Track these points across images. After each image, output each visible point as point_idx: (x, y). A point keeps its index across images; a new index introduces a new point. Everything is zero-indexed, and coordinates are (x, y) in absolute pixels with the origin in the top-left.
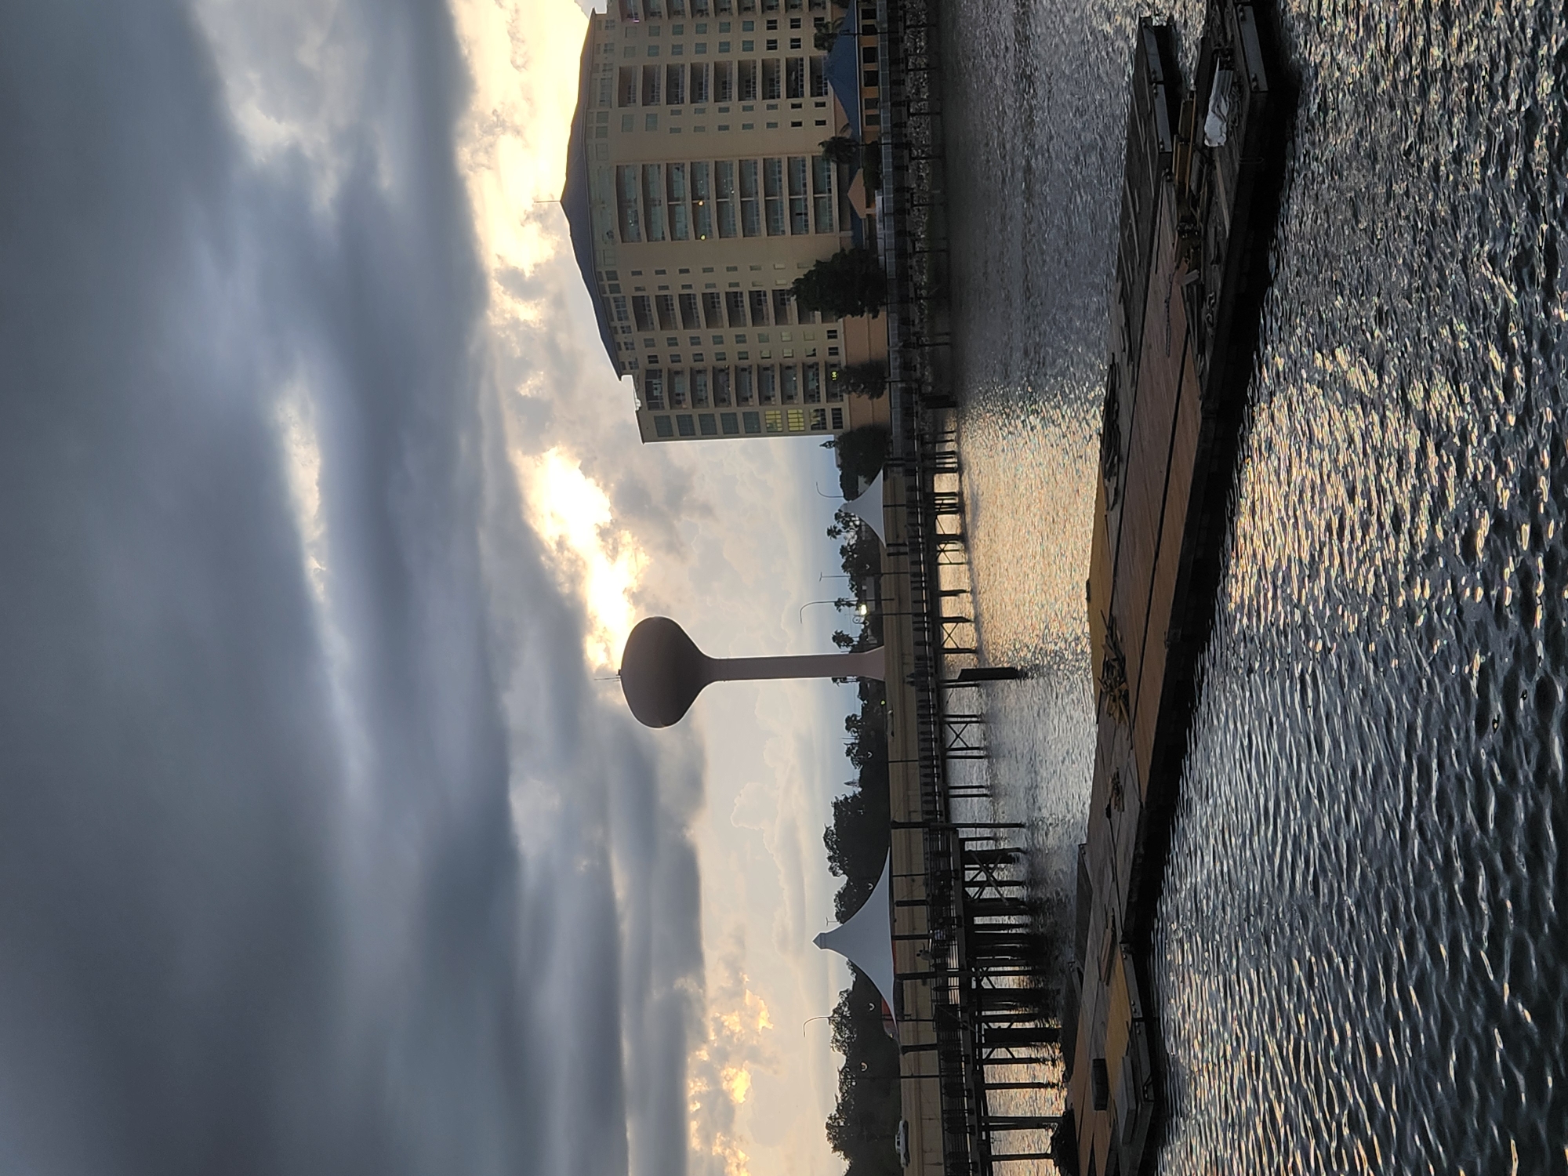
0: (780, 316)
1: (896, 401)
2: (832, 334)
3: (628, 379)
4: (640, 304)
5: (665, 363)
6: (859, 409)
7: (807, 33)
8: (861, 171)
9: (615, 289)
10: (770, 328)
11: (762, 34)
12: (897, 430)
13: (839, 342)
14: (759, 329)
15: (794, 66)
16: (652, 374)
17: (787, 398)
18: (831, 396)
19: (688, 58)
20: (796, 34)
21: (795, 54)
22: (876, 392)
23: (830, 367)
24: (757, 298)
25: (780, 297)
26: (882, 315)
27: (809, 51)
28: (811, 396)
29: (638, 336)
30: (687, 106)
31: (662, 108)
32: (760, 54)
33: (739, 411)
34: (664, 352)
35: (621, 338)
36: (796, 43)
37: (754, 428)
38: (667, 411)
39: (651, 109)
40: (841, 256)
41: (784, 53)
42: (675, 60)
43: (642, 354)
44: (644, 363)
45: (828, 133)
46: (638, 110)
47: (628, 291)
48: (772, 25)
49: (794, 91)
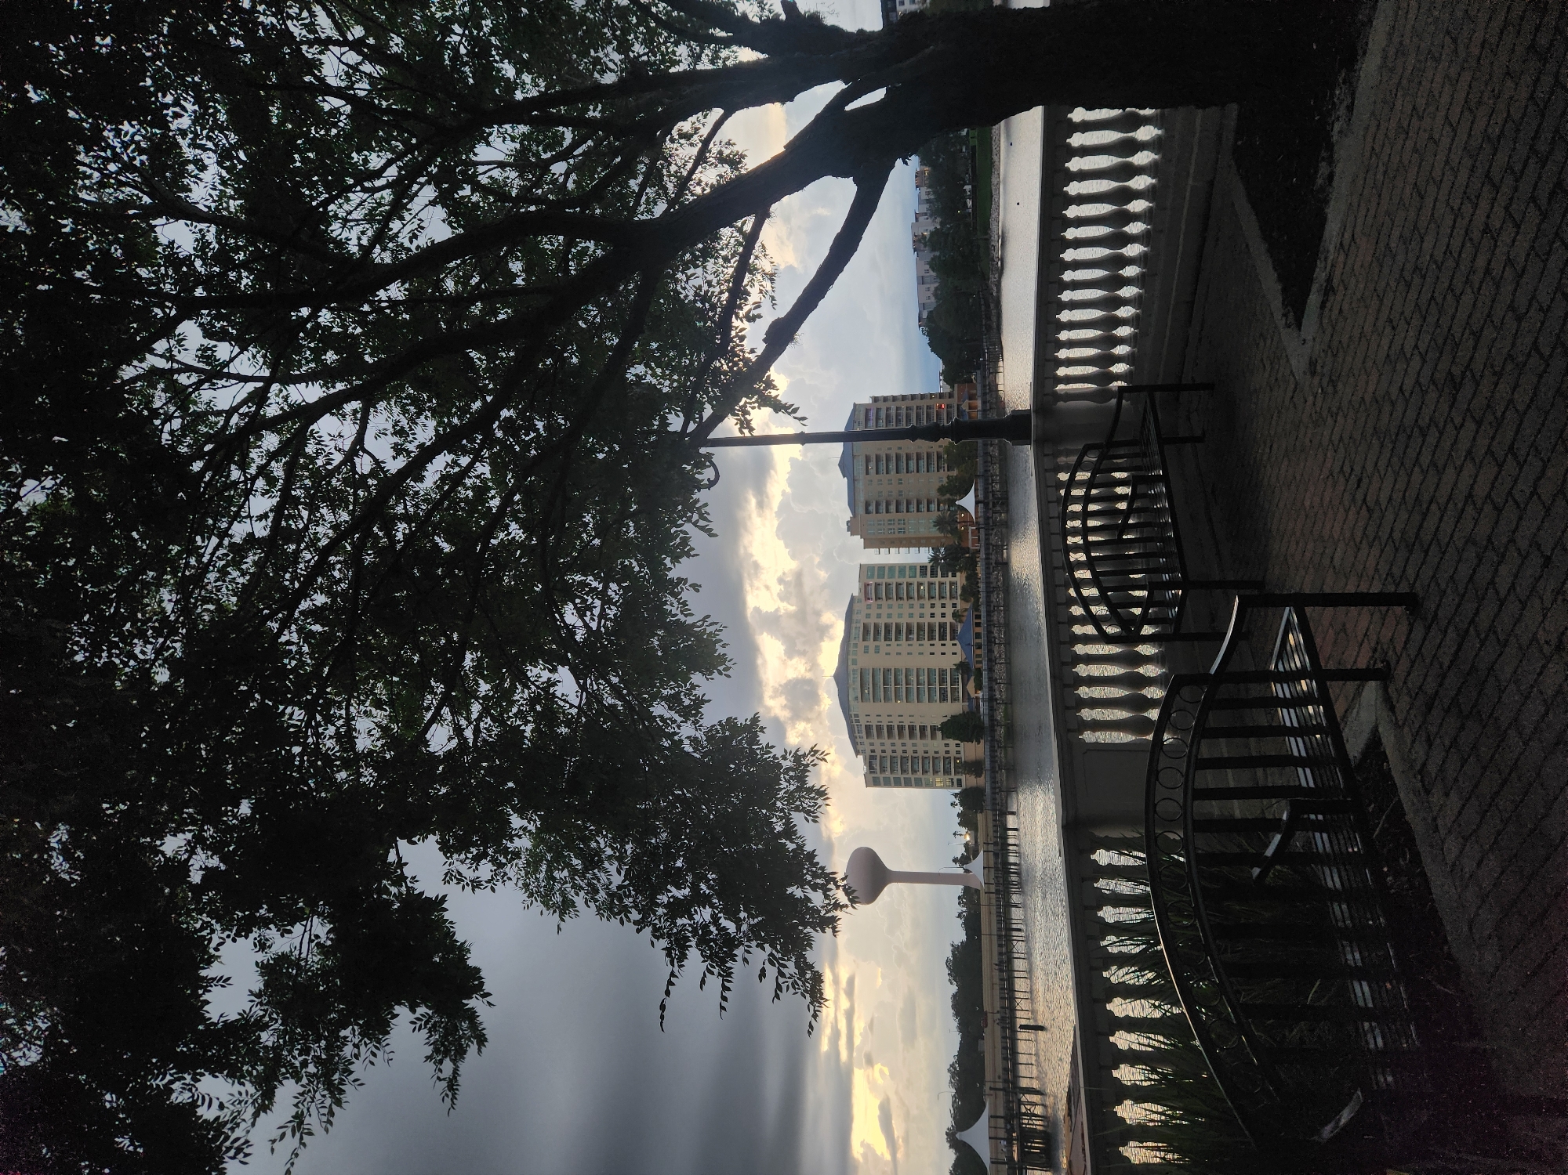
0: (933, 736)
1: (988, 778)
2: (958, 745)
3: (861, 757)
4: (868, 728)
5: (878, 753)
6: (970, 781)
7: (949, 611)
8: (972, 678)
9: (858, 721)
10: (928, 740)
11: (928, 611)
12: (988, 790)
13: (961, 749)
14: (923, 741)
15: (942, 626)
16: (872, 757)
17: (936, 772)
18: (956, 773)
19: (893, 621)
20: (943, 610)
21: (943, 620)
22: (978, 775)
23: (956, 759)
24: (923, 729)
25: (934, 729)
26: (982, 741)
27: (949, 619)
28: (947, 772)
29: (867, 741)
30: (893, 642)
31: (882, 643)
32: (927, 620)
33: (913, 777)
34: (878, 749)
35: (858, 740)
36: (943, 615)
37: (918, 784)
38: (878, 775)
39: (877, 643)
40: (964, 714)
41: (938, 619)
42: (889, 621)
43: (868, 748)
44: (869, 753)
45: (958, 659)
46: (871, 643)
47: (863, 722)
48: (933, 606)
49: (942, 637)
